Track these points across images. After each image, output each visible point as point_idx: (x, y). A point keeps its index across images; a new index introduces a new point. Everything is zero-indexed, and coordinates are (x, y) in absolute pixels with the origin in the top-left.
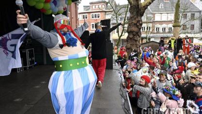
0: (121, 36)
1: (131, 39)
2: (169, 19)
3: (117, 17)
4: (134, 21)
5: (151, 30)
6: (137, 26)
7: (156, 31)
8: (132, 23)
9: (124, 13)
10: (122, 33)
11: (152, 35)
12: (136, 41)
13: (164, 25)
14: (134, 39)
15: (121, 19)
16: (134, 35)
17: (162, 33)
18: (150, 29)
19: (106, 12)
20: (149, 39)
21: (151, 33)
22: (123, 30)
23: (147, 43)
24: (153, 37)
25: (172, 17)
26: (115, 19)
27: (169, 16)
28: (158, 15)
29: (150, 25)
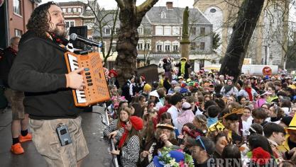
0: (108, 56)
1: (122, 60)
2: (174, 34)
3: (100, 28)
4: (125, 33)
5: (150, 49)
6: (131, 42)
7: (156, 50)
8: (124, 36)
9: (112, 22)
10: (109, 52)
11: (151, 56)
12: (130, 63)
13: (168, 42)
14: (127, 61)
15: (108, 31)
16: (127, 55)
17: (165, 53)
18: (149, 47)
19: (83, 19)
20: (148, 62)
21: (152, 52)
22: (110, 48)
23: (145, 67)
24: (153, 59)
25: (177, 31)
26: (99, 30)
27: (174, 30)
28: (159, 27)
29: (149, 41)
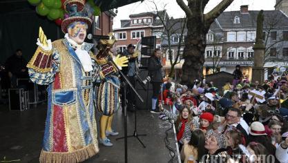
0: (175, 63)
1: (188, 67)
2: (248, 40)
3: (169, 37)
4: (193, 41)
5: (221, 56)
6: (199, 49)
7: (228, 57)
8: (191, 43)
9: (180, 31)
10: (176, 60)
11: (222, 63)
12: (197, 70)
13: (241, 49)
14: (193, 68)
15: (176, 39)
16: (193, 62)
17: (238, 61)
18: (219, 55)
19: (152, 29)
20: (218, 69)
21: (221, 60)
22: (178, 56)
23: (214, 74)
24: (223, 66)
25: (252, 36)
26: (167, 38)
27: (249, 35)
28: (232, 33)
29: (220, 48)
